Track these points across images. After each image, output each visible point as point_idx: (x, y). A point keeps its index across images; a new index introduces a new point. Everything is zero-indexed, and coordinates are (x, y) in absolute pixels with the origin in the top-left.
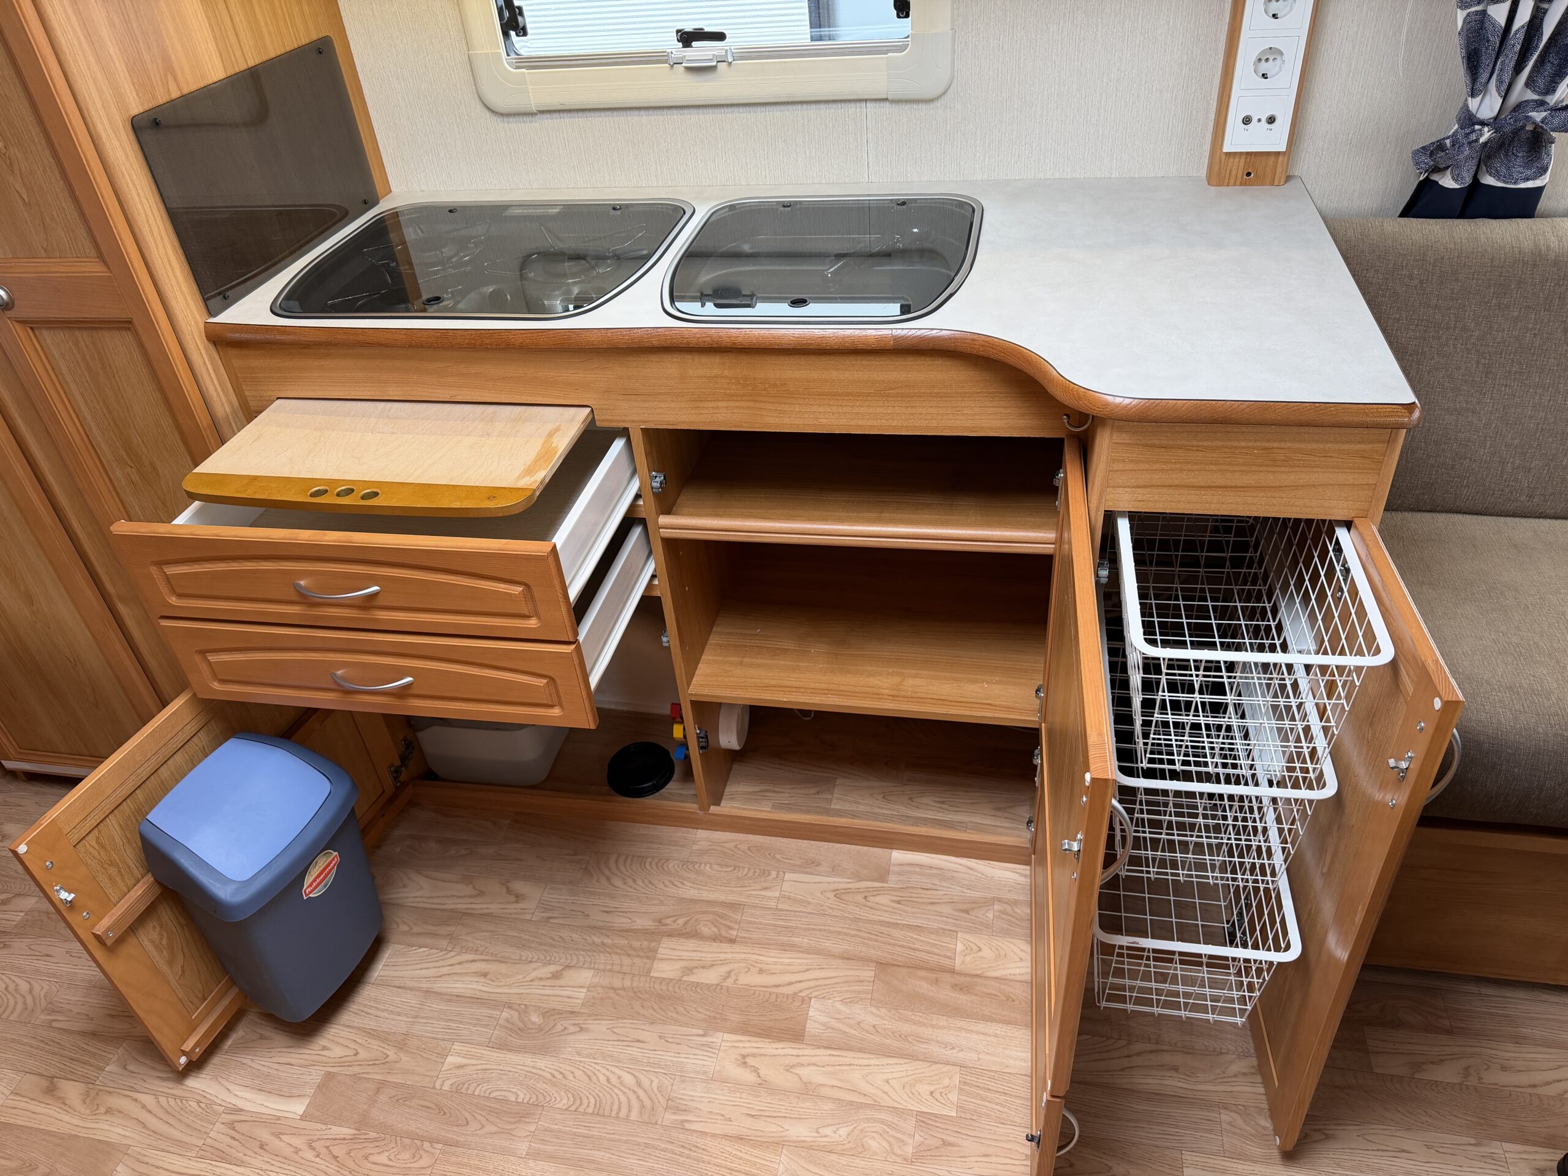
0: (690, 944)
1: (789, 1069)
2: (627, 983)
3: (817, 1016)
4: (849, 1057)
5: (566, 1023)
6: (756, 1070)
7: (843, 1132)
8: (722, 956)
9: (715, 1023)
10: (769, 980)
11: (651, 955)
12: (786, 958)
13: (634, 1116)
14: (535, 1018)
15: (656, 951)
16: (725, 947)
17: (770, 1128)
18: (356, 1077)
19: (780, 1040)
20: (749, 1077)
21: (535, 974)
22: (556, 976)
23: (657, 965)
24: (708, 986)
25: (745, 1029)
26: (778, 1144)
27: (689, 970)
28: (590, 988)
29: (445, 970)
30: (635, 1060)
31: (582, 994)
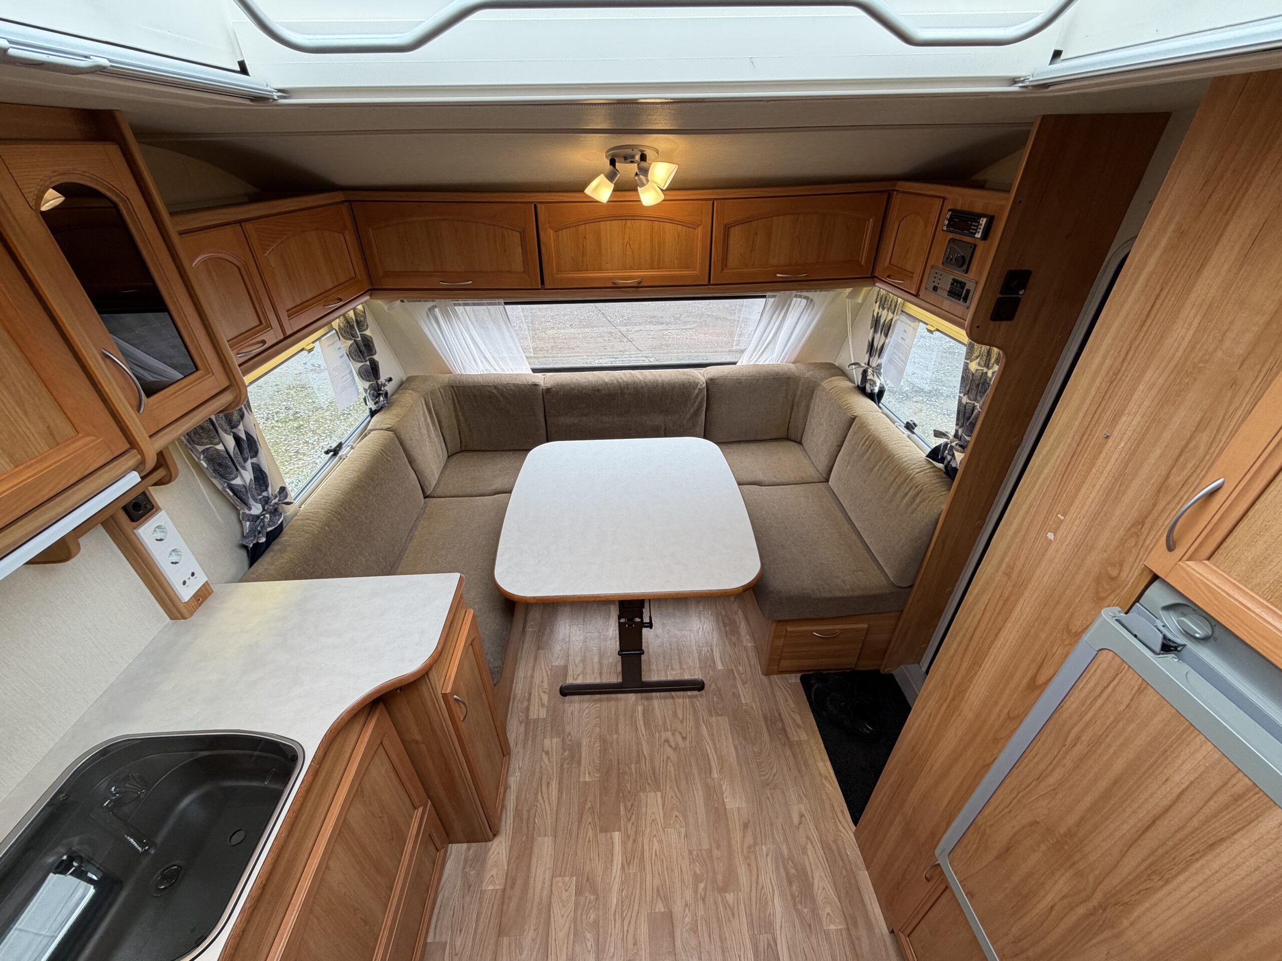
4: (551, 942)
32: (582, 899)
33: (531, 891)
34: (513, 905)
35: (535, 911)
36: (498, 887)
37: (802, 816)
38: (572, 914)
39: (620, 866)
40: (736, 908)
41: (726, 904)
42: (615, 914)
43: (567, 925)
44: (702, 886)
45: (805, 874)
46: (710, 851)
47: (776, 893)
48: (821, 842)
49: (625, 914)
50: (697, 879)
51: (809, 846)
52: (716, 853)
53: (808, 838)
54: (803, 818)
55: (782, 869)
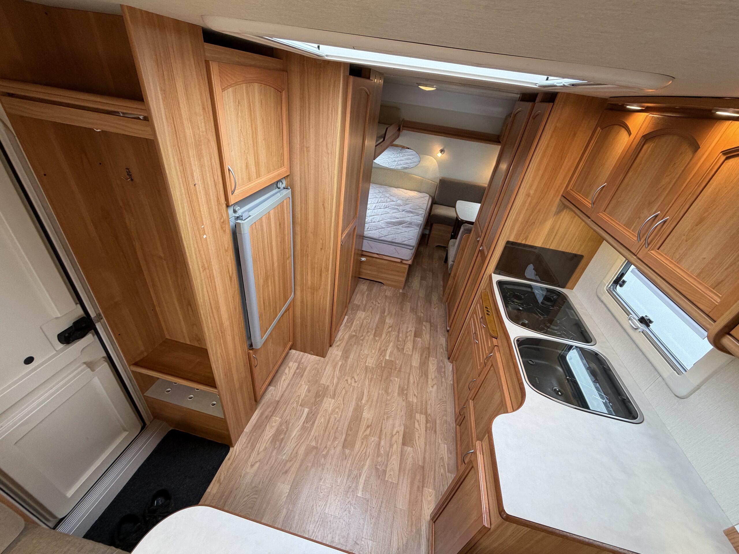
0: (424, 422)
1: (396, 441)
2: (414, 409)
3: (409, 449)
4: (399, 455)
5: (404, 398)
6: (396, 434)
7: (382, 452)
8: (422, 428)
9: (406, 427)
10: (417, 438)
11: (421, 413)
12: (423, 444)
13: (386, 410)
14: (405, 392)
15: (422, 414)
16: (424, 429)
17: (383, 437)
18: (393, 365)
19: (403, 440)
20: (394, 433)
21: (415, 391)
22: (415, 395)
23: (419, 415)
24: (414, 425)
25: (405, 433)
26: (380, 438)
27: (418, 421)
28: (413, 402)
29: (414, 376)
30: (397, 410)
31: (411, 400)
32: (383, 468)
33: (409, 481)
34: (418, 478)
35: (407, 472)
36: (426, 489)
37: (252, 466)
38: (389, 464)
39: (362, 477)
40: (313, 439)
41: (317, 442)
42: (369, 456)
43: (392, 459)
44: (324, 453)
45: (273, 439)
46: (313, 465)
47: (292, 437)
48: (253, 450)
49: (364, 455)
50: (325, 457)
51: (261, 450)
52: (310, 465)
53: (258, 454)
54: (252, 464)
55: (282, 445)
